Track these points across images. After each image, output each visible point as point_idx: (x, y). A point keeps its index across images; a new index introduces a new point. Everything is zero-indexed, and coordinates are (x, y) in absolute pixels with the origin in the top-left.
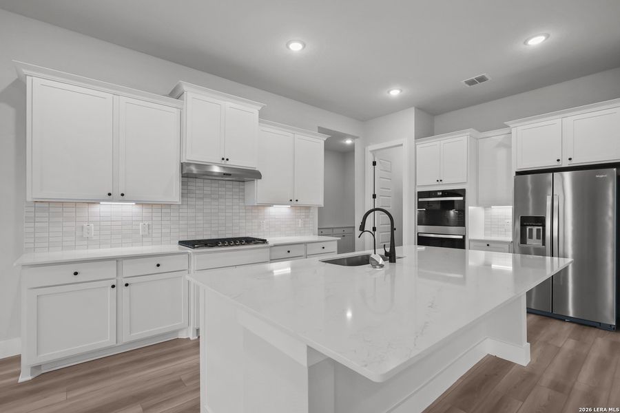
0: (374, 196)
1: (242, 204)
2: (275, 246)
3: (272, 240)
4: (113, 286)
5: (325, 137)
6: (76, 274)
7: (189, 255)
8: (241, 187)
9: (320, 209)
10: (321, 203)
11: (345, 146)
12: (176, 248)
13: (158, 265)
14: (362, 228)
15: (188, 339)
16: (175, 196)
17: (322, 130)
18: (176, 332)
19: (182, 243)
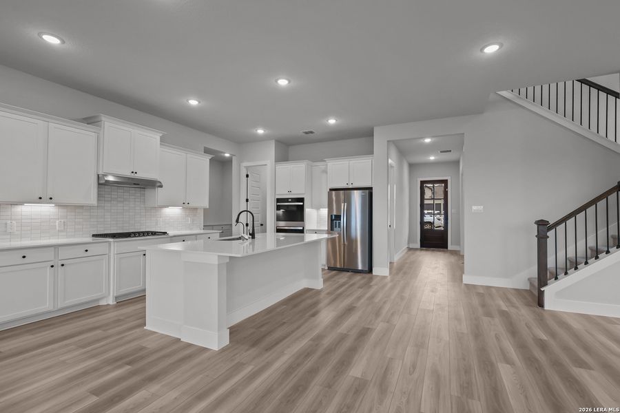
0: (247, 200)
1: (142, 206)
2: (175, 236)
3: (171, 233)
4: (52, 266)
5: (210, 157)
6: (24, 257)
7: (109, 242)
8: (143, 192)
9: (205, 210)
10: (206, 204)
11: (225, 157)
12: (90, 239)
13: (87, 251)
14: (237, 221)
15: (108, 305)
16: (93, 199)
17: (207, 151)
18: (98, 300)
19: (94, 236)
